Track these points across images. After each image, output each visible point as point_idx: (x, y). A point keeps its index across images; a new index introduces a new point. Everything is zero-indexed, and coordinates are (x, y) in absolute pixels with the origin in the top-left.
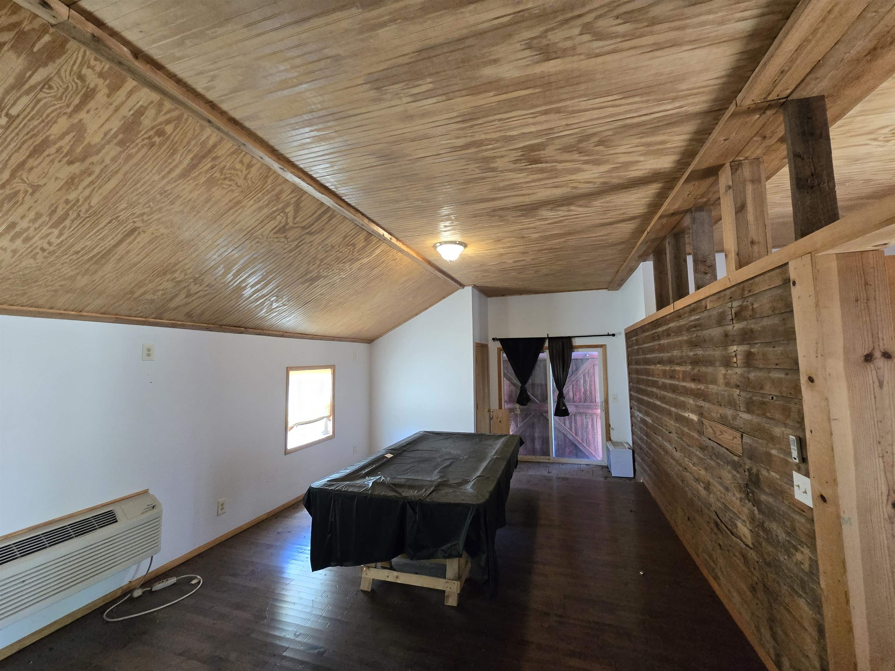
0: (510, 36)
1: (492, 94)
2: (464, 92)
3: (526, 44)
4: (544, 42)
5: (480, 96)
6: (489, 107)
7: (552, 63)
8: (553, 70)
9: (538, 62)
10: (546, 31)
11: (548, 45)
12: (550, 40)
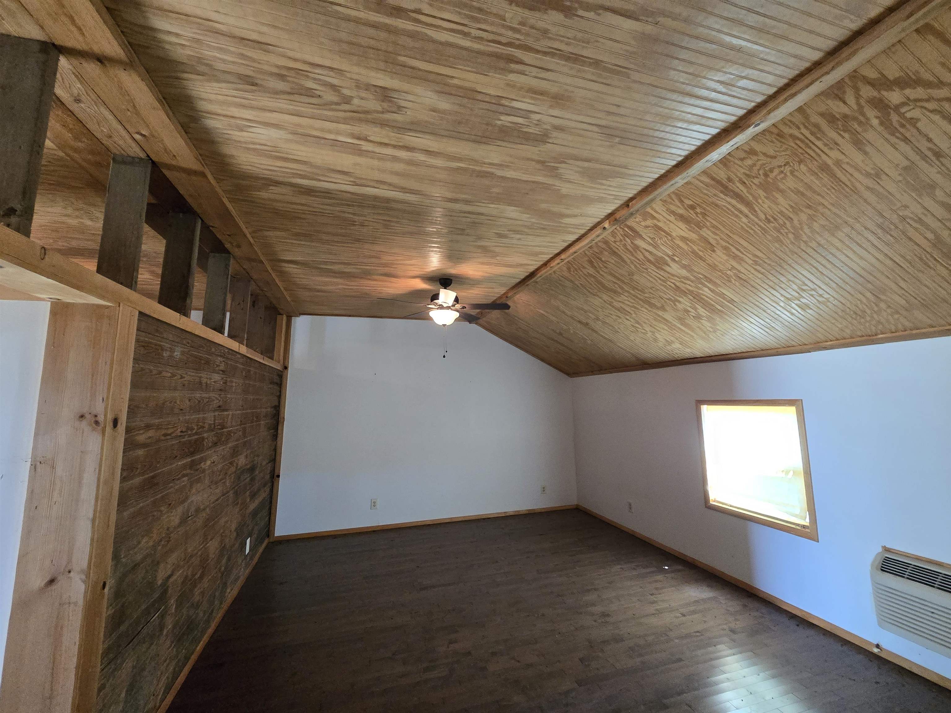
0: (412, 123)
1: (455, 81)
2: (479, 97)
3: (401, 111)
4: (385, 105)
5: (467, 84)
6: (468, 66)
7: (381, 83)
8: (380, 75)
9: (395, 90)
10: (383, 113)
11: (383, 101)
12: (381, 105)
